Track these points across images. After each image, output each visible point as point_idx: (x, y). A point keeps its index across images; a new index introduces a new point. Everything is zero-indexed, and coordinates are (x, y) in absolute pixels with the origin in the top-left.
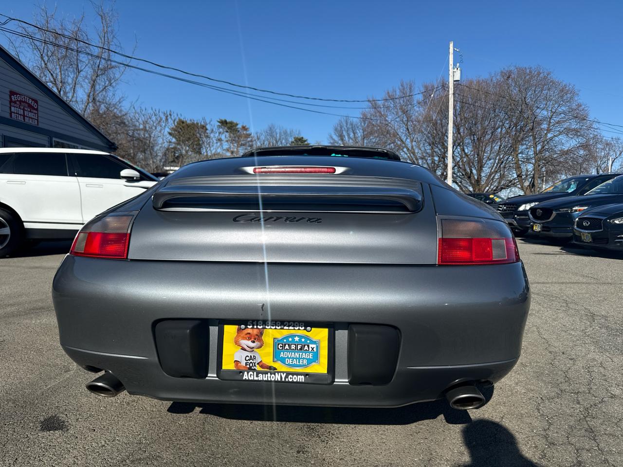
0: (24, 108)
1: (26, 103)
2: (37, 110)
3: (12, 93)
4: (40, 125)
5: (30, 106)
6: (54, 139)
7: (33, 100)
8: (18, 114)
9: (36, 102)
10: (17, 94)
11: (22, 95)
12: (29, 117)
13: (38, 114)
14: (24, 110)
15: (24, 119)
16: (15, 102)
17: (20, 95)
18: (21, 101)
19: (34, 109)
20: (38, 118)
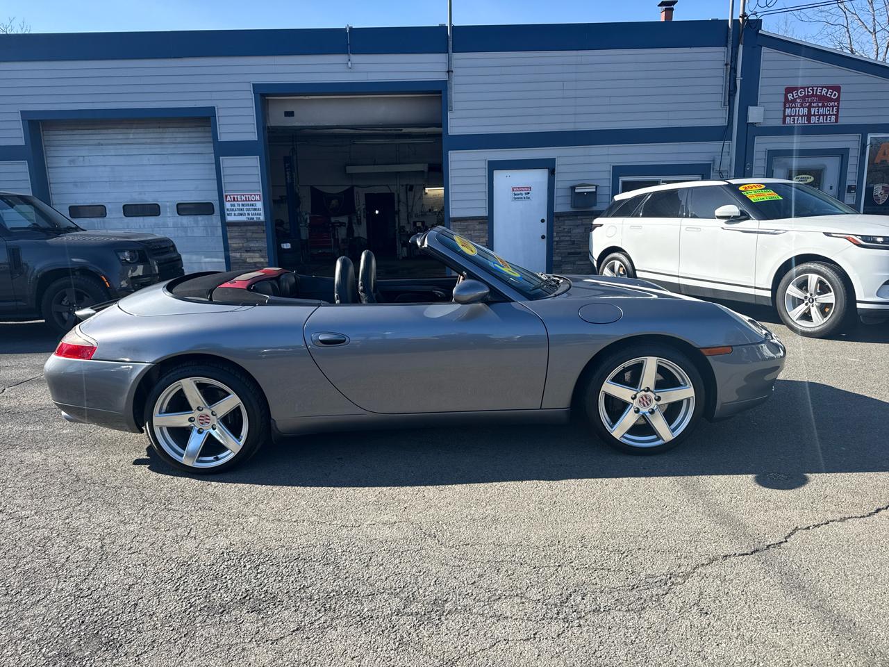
0: (810, 104)
1: (816, 95)
2: (838, 100)
3: (789, 90)
4: (842, 121)
5: (824, 99)
6: (870, 136)
7: (828, 88)
8: (799, 115)
9: (837, 89)
10: (796, 89)
11: (808, 88)
12: (820, 115)
13: (838, 107)
14: (809, 108)
15: (809, 120)
16: (794, 101)
17: (804, 88)
18: (804, 98)
19: (831, 100)
20: (837, 111)
